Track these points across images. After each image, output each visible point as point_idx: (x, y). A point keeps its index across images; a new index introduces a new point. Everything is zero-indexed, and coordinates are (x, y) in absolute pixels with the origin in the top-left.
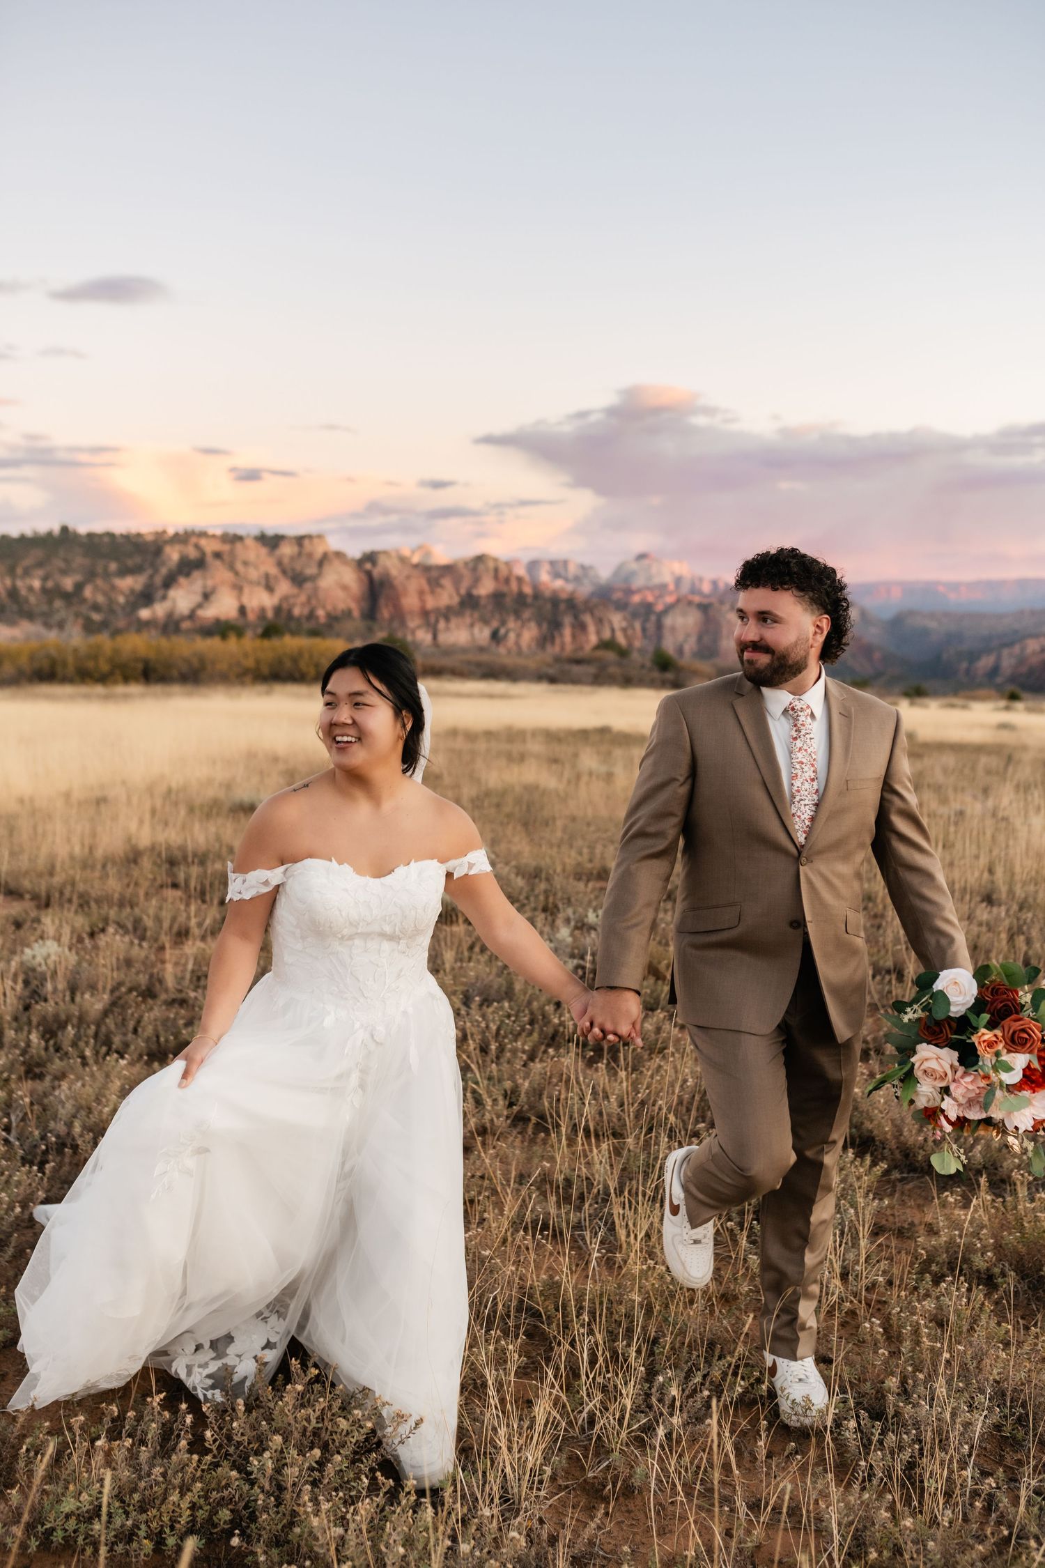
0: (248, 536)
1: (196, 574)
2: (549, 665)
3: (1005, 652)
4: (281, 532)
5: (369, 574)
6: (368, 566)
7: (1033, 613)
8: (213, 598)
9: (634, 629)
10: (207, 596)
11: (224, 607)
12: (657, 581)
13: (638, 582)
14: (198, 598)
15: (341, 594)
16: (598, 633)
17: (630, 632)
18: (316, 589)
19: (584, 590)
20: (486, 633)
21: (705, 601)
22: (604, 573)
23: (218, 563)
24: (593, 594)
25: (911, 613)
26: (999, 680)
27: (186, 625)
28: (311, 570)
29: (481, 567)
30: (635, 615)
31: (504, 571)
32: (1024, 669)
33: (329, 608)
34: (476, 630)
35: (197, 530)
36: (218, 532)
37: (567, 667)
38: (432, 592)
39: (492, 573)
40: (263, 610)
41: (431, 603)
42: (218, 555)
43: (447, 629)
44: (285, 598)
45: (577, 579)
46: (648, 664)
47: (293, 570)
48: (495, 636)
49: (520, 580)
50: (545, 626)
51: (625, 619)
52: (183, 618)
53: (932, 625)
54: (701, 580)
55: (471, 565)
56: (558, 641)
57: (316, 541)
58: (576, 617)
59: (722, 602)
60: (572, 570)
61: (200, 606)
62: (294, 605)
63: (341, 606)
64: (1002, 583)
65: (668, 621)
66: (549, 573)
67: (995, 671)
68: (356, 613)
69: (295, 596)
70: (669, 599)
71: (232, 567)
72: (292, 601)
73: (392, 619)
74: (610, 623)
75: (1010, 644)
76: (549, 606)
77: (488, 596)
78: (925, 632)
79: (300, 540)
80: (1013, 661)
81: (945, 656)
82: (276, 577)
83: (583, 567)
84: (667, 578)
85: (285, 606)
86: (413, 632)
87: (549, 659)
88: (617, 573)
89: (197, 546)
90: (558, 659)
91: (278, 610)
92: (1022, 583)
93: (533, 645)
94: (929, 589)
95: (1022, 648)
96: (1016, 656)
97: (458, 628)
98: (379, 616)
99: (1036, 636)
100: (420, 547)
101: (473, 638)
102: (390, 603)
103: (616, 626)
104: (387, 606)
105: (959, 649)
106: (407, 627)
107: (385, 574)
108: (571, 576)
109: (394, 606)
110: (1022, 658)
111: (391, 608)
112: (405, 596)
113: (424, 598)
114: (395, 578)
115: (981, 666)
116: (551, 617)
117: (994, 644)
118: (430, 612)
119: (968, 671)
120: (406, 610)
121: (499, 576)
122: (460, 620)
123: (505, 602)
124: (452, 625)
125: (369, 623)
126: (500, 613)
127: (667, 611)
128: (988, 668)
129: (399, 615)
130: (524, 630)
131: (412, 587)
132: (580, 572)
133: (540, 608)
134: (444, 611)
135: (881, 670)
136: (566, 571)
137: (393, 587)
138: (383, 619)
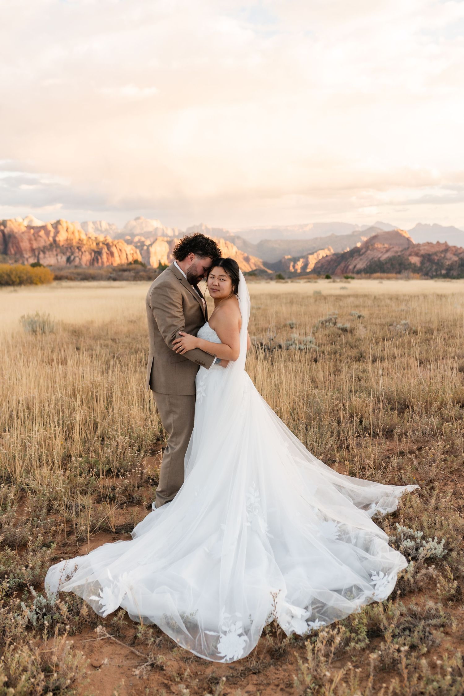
3: (310, 257)
5: (3, 232)
6: (2, 228)
9: (136, 252)
12: (146, 230)
13: (137, 231)
16: (120, 256)
17: (135, 255)
20: (64, 258)
21: (169, 239)
22: (119, 227)
25: (266, 241)
29: (60, 227)
30: (136, 247)
31: (71, 229)
34: (59, 257)
37: (119, 272)
38: (36, 240)
39: (65, 229)
41: (35, 246)
43: (45, 257)
45: (107, 230)
48: (68, 260)
50: (93, 254)
51: (132, 249)
53: (277, 246)
55: (54, 226)
56: (100, 261)
58: (108, 250)
60: (104, 226)
65: (152, 250)
66: (92, 228)
67: (305, 267)
70: (151, 239)
73: (16, 254)
74: (125, 251)
75: (312, 254)
76: (95, 244)
77: (64, 240)
78: (273, 249)
80: (314, 261)
83: (109, 224)
84: (150, 229)
86: (27, 260)
88: (125, 227)
90: (112, 270)
92: (315, 225)
93: (88, 263)
95: (317, 255)
96: (315, 259)
97: (50, 257)
98: (9, 252)
99: (323, 249)
100: (26, 217)
101: (58, 262)
102: (14, 245)
103: (128, 253)
104: (13, 247)
105: (289, 257)
106: (24, 257)
107: (11, 231)
108: (103, 229)
109: (17, 247)
110: (318, 260)
111: (15, 248)
112: (22, 242)
113: (32, 242)
114: (16, 233)
115: (300, 264)
116: (96, 250)
117: (305, 254)
118: (36, 249)
119: (294, 267)
120: (23, 248)
121: (69, 230)
122: (50, 253)
123: (72, 243)
124: (47, 255)
125: (5, 256)
126: (70, 248)
127: (151, 245)
128: (303, 265)
129: (19, 252)
130: (83, 257)
131: (25, 238)
132: (108, 227)
133: (90, 245)
134: (42, 248)
135: (254, 268)
136: (101, 226)
137: (15, 237)
138: (11, 254)
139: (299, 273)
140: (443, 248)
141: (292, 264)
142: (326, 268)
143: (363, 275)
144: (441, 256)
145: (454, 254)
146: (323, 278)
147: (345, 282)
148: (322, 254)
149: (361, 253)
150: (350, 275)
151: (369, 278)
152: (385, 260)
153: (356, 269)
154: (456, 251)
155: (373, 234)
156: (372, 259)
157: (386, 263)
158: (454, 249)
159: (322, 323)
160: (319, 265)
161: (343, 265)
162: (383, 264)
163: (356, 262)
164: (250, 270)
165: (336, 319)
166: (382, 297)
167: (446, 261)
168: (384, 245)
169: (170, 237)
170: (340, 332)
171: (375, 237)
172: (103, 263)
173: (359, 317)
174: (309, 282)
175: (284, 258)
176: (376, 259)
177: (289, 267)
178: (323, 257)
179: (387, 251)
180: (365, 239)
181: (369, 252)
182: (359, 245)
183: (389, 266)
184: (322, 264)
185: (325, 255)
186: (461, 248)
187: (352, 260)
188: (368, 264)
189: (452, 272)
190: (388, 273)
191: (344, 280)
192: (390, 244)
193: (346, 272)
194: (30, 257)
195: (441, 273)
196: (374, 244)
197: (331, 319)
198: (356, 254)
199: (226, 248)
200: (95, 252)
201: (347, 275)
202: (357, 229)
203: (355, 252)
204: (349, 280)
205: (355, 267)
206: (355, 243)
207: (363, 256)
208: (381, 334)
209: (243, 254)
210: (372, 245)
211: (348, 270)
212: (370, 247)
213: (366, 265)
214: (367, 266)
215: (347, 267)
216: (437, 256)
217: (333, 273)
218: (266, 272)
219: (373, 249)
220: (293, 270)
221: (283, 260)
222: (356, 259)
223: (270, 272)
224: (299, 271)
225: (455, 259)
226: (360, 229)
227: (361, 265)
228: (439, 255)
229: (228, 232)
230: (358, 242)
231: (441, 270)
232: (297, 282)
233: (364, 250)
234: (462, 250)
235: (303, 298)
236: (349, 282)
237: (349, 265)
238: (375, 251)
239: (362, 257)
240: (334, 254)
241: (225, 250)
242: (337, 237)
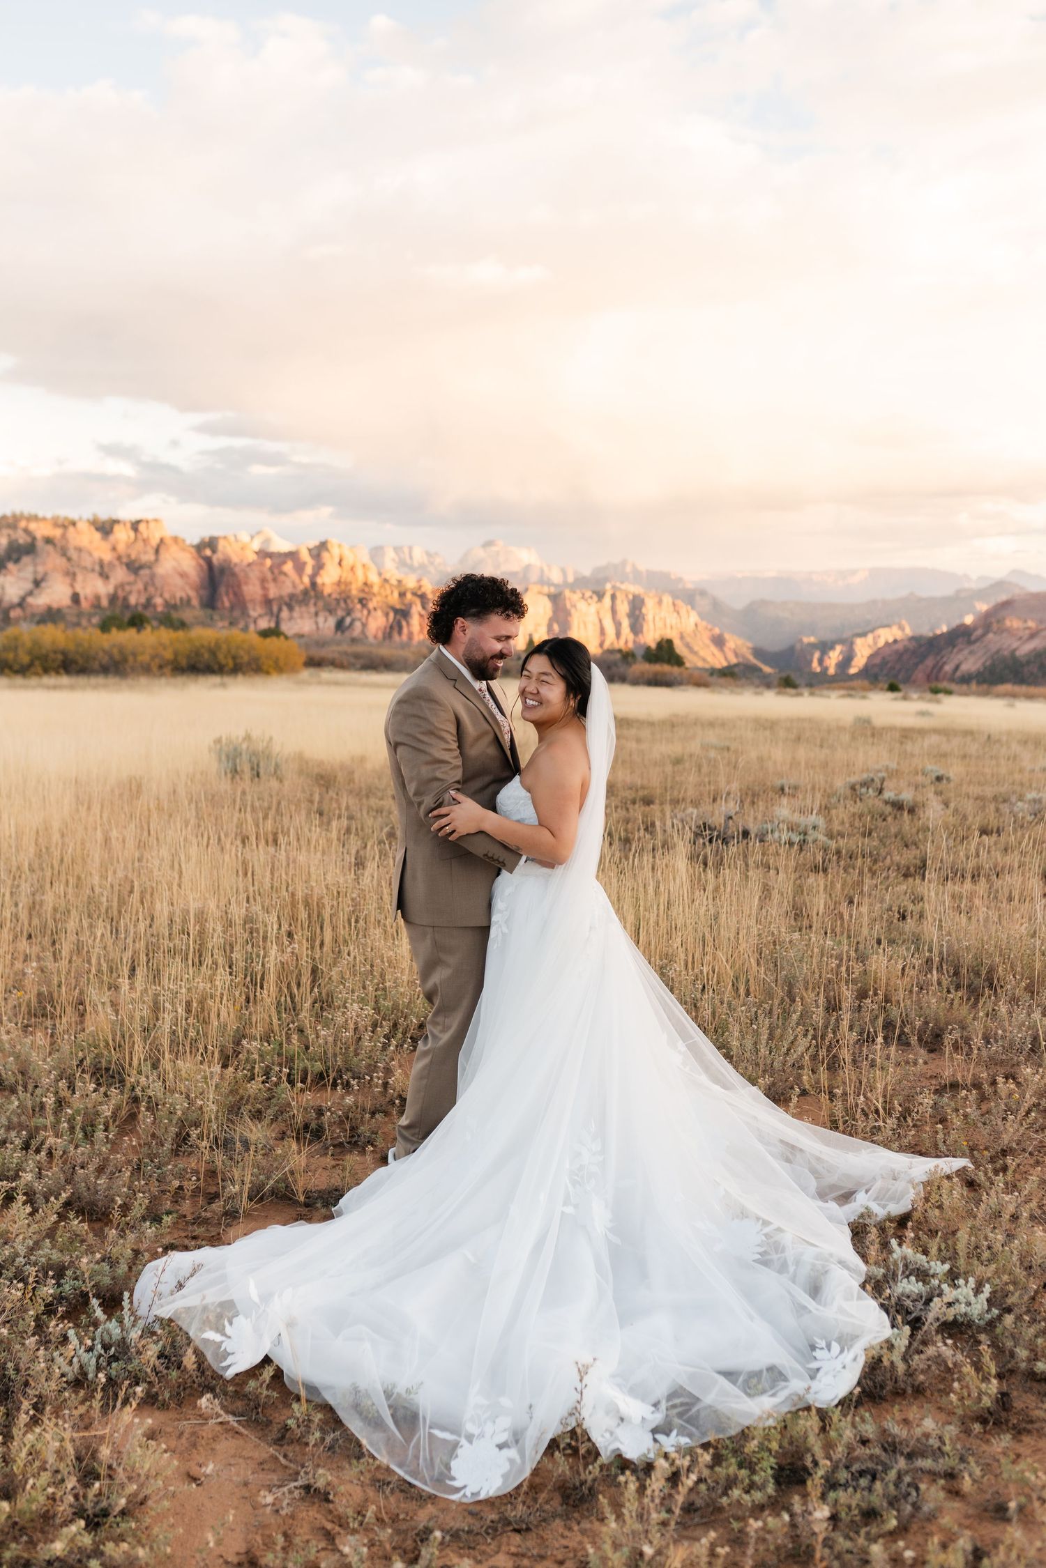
0: (80, 519)
1: (26, 560)
3: (859, 642)
4: (114, 517)
5: (208, 561)
6: (208, 552)
7: (883, 603)
8: (43, 585)
10: (37, 583)
11: (56, 594)
14: (29, 586)
15: (179, 581)
18: (153, 576)
19: (433, 580)
20: (332, 622)
21: (553, 590)
22: (450, 560)
23: (50, 548)
25: (764, 603)
27: (14, 614)
28: (149, 557)
29: (325, 555)
31: (349, 560)
33: (167, 596)
34: (321, 619)
35: (26, 513)
36: (49, 515)
38: (275, 580)
39: (337, 560)
40: (98, 598)
41: (273, 592)
42: (49, 541)
43: (291, 618)
44: (122, 585)
45: (423, 567)
47: (129, 556)
48: (340, 626)
49: (364, 566)
50: (392, 615)
52: (12, 607)
53: (785, 615)
54: (550, 568)
55: (315, 552)
56: (405, 630)
57: (152, 525)
59: (572, 591)
60: (417, 557)
61: (30, 593)
62: (130, 592)
63: (179, 594)
64: (853, 573)
66: (394, 560)
67: (847, 663)
68: (195, 602)
69: (129, 584)
71: (64, 553)
72: (127, 588)
73: (232, 608)
75: (864, 635)
76: (396, 594)
77: (334, 584)
78: (777, 622)
79: (135, 526)
80: (866, 652)
82: (110, 564)
83: (428, 554)
84: (516, 567)
85: (121, 594)
86: (255, 622)
88: (462, 562)
89: (26, 531)
91: (113, 598)
92: (874, 573)
93: (380, 635)
94: (781, 579)
95: (874, 638)
96: (869, 646)
97: (302, 617)
98: (219, 604)
99: (888, 626)
100: (259, 533)
101: (318, 628)
102: (231, 591)
104: (227, 594)
105: (812, 639)
106: (249, 616)
107: (225, 561)
108: (416, 564)
109: (235, 594)
110: (875, 649)
111: (231, 596)
112: (246, 583)
113: (266, 585)
114: (236, 565)
115: (834, 657)
116: (398, 606)
117: (847, 634)
118: (273, 600)
119: (821, 661)
120: (248, 598)
121: (344, 563)
122: (304, 609)
123: (350, 591)
124: (296, 614)
125: (209, 611)
126: (345, 602)
128: (841, 658)
129: (240, 604)
130: (371, 620)
131: (254, 575)
132: (425, 560)
133: (386, 596)
134: (287, 599)
135: (734, 660)
136: (411, 558)
137: (234, 574)
138: (224, 608)
139: (833, 676)
141: (817, 655)
142: (892, 668)
143: (974, 686)
146: (882, 689)
147: (930, 701)
148: (886, 636)
149: (973, 638)
150: (944, 685)
151: (985, 694)
152: (1026, 655)
153: (958, 674)
155: (1003, 597)
156: (998, 652)
157: (1028, 662)
159: (853, 788)
160: (877, 660)
161: (930, 662)
162: (1022, 665)
163: (960, 657)
164: (725, 664)
165: (883, 780)
166: (1004, 739)
168: (1025, 621)
169: (556, 586)
170: (888, 809)
171: (1006, 604)
172: (410, 636)
173: (939, 779)
174: (850, 696)
175: (801, 640)
176: (1006, 653)
177: (811, 661)
178: (887, 644)
179: (1033, 636)
180: (983, 607)
181: (991, 636)
182: (969, 620)
183: (1035, 670)
184: (884, 658)
185: (891, 640)
187: (951, 652)
188: (988, 663)
190: (1029, 684)
191: (929, 695)
192: (1041, 622)
193: (937, 679)
194: (260, 616)
196: (1004, 619)
197: (873, 780)
198: (960, 640)
199: (675, 614)
200: (396, 611)
201: (936, 685)
202: (966, 585)
203: (960, 636)
204: (941, 696)
205: (957, 667)
206: (962, 616)
207: (978, 644)
208: (978, 819)
209: (711, 630)
210: (998, 621)
211: (941, 675)
212: (995, 627)
213: (984, 664)
214: (985, 668)
215: (938, 667)
217: (908, 680)
218: (760, 670)
219: (1002, 631)
220: (818, 670)
221: (798, 646)
222: (961, 650)
223: (767, 669)
224: (832, 671)
226: (974, 586)
227: (971, 663)
229: (680, 580)
230: (968, 614)
232: (822, 696)
233: (979, 632)
235: (829, 731)
236: (938, 702)
237: (945, 663)
238: (1005, 635)
239: (975, 647)
240: (912, 639)
241: (672, 619)
242: (920, 600)
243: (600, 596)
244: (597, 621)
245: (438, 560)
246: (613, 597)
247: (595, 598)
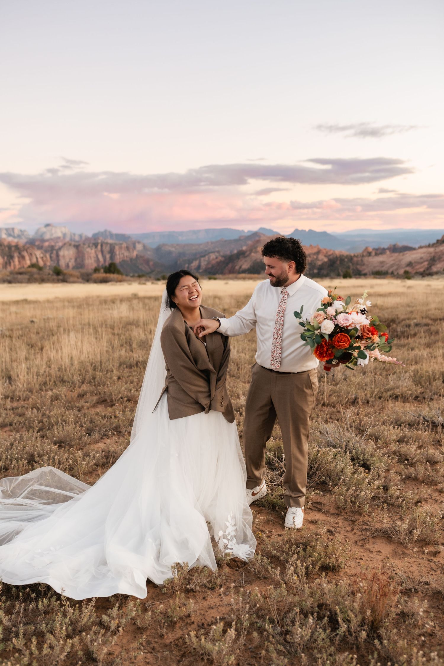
2: (8, 276)
7: (212, 243)
9: (46, 257)
12: (55, 236)
13: (47, 237)
16: (30, 260)
17: (44, 259)
19: (22, 242)
21: (77, 244)
22: (31, 233)
24: (27, 243)
25: (164, 245)
26: (201, 271)
30: (46, 251)
32: (210, 266)
37: (16, 276)
45: (19, 236)
46: (51, 272)
50: (6, 258)
51: (42, 253)
53: (173, 249)
54: (74, 234)
56: (12, 264)
58: (20, 253)
59: (84, 244)
60: (16, 232)
64: (199, 231)
65: (61, 253)
66: (6, 234)
67: (199, 267)
70: (60, 244)
74: (36, 255)
75: (204, 256)
76: (7, 249)
78: (170, 253)
80: (206, 263)
81: (179, 262)
83: (21, 231)
84: (60, 234)
87: (8, 273)
88: (36, 233)
90: (11, 273)
92: (207, 231)
94: (171, 235)
95: (208, 258)
96: (207, 261)
99: (214, 252)
103: (38, 256)
105: (184, 259)
108: (16, 235)
110: (209, 262)
115: (192, 266)
116: (8, 254)
117: (198, 257)
127: (60, 248)
128: (197, 265)
132: (20, 233)
133: (3, 250)
136: (13, 232)
140: (315, 250)
141: (186, 265)
142: (215, 269)
143: (247, 275)
144: (314, 258)
145: (325, 256)
148: (213, 256)
149: (246, 255)
153: (241, 270)
154: (327, 253)
156: (255, 260)
158: (325, 251)
161: (230, 265)
163: (241, 263)
167: (318, 262)
169: (77, 242)
171: (258, 241)
172: (15, 265)
175: (179, 260)
176: (259, 261)
178: (213, 260)
180: (250, 243)
181: (253, 254)
182: (244, 248)
185: (215, 258)
186: (330, 250)
187: (238, 261)
189: (322, 271)
195: (313, 272)
196: (257, 247)
198: (241, 256)
200: (8, 256)
203: (241, 254)
205: (240, 267)
206: (242, 247)
211: (234, 271)
212: (254, 250)
213: (250, 265)
215: (233, 268)
216: (310, 257)
219: (256, 252)
222: (242, 260)
225: (326, 260)
226: (246, 235)
227: (246, 266)
228: (312, 256)
230: (244, 245)
231: (313, 270)
233: (248, 253)
234: (331, 252)
237: (235, 266)
239: (247, 259)
241: (126, 254)
242: (226, 241)
243: (96, 246)
244: (95, 256)
245: (25, 233)
246: (102, 246)
247: (94, 247)
